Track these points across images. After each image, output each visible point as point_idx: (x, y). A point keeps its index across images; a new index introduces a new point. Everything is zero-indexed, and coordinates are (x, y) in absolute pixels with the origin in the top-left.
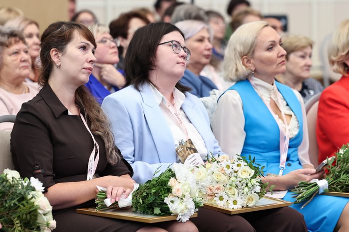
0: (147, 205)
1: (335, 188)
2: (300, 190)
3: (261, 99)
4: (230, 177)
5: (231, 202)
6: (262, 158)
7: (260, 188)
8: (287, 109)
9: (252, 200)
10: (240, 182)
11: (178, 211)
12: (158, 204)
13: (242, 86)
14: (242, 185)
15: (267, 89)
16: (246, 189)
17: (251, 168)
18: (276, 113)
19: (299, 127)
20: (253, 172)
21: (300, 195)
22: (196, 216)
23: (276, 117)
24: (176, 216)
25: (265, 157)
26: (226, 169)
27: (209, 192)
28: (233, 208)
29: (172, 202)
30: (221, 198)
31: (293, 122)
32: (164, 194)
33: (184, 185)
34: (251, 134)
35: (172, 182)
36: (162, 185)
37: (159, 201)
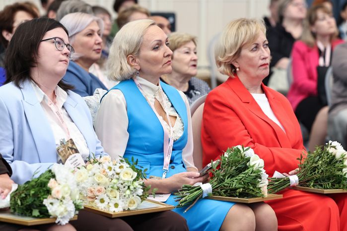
0: (26, 206)
1: (219, 192)
2: (183, 194)
3: (146, 100)
4: (112, 179)
5: (112, 205)
6: (145, 160)
7: (142, 191)
8: (171, 111)
9: (134, 203)
10: (122, 184)
11: (57, 214)
12: (37, 206)
13: (126, 85)
14: (124, 187)
15: (152, 89)
16: (128, 192)
17: (134, 170)
18: (160, 115)
19: (183, 129)
20: (135, 174)
21: (184, 199)
22: (76, 219)
23: (160, 118)
24: (56, 218)
25: (148, 159)
26: (108, 171)
27: (90, 195)
28: (114, 211)
29: (52, 204)
30: (102, 201)
31: (178, 124)
32: (44, 195)
33: (64, 186)
34: (134, 135)
35: (51, 183)
36: (41, 186)
37: (37, 203)
